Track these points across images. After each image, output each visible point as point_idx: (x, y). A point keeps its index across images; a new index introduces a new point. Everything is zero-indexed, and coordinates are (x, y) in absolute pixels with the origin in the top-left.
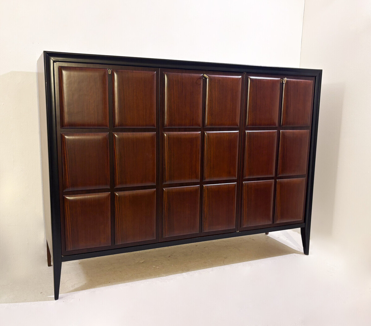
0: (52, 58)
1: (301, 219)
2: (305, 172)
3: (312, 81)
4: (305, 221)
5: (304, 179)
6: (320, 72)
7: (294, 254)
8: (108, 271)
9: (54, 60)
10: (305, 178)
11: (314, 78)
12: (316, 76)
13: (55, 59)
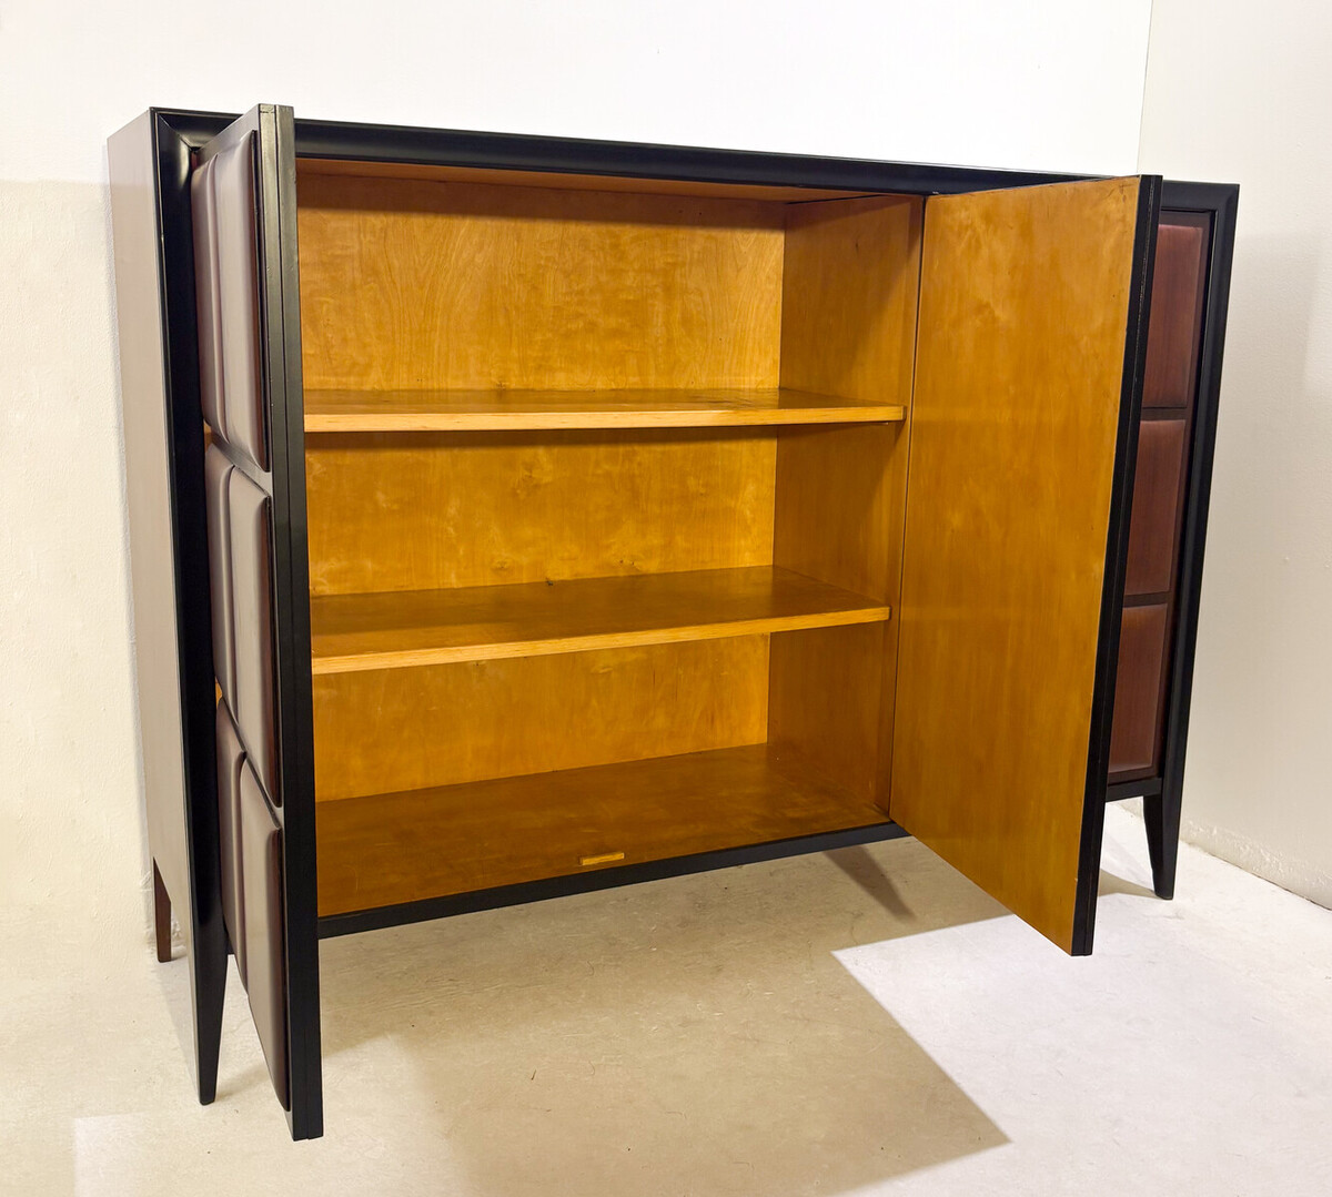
0: (186, 138)
1: (1146, 763)
2: (1166, 583)
3: (1200, 230)
4: (1161, 772)
5: (1161, 611)
6: (1230, 194)
7: (1119, 895)
8: (400, 978)
9: (192, 145)
10: (1166, 605)
11: (1207, 217)
12: (1213, 212)
13: (199, 142)
